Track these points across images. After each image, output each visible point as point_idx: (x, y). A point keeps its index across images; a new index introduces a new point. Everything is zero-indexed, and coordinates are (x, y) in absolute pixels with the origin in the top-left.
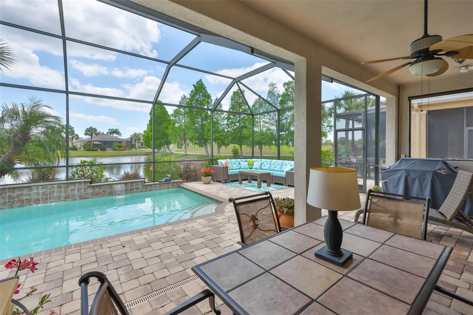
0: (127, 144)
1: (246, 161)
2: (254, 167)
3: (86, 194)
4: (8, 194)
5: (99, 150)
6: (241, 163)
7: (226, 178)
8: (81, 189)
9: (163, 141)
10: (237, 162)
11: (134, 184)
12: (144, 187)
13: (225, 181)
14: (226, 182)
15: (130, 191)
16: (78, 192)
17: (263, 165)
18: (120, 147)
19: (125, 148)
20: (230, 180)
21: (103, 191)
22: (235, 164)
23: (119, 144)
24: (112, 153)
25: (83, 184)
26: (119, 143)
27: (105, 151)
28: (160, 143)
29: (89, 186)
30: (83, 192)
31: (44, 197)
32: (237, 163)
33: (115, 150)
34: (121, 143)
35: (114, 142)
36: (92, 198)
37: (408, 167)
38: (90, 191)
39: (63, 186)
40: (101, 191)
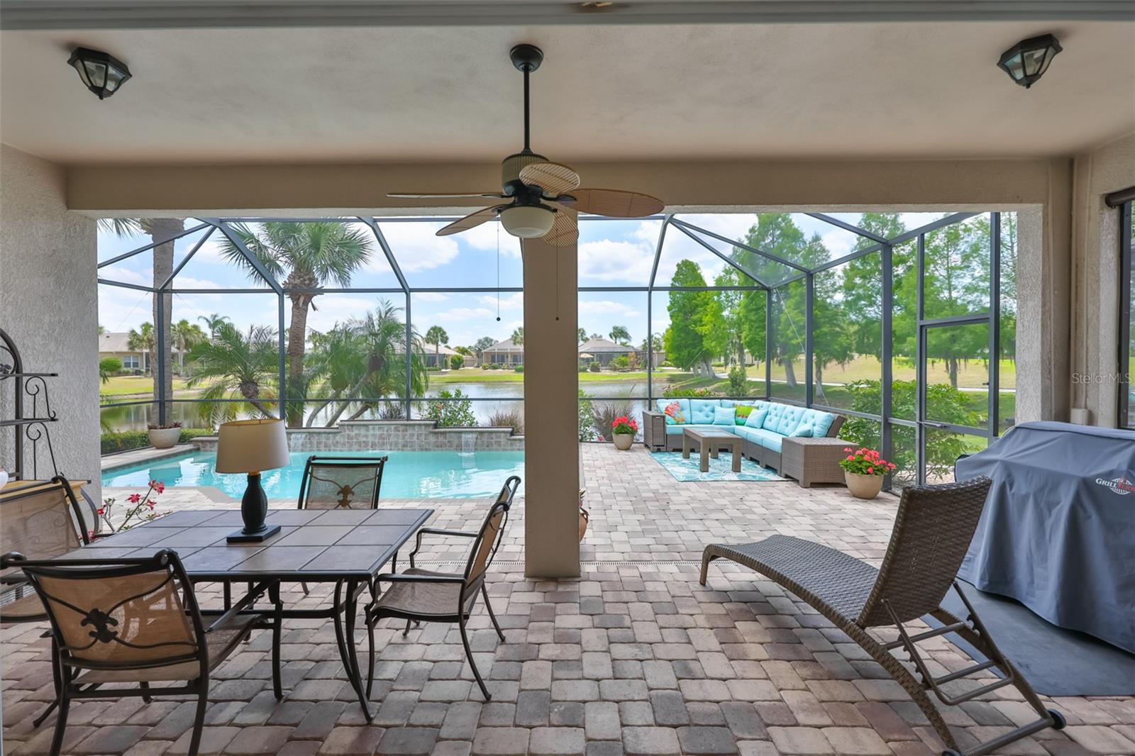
0: (636, 357)
1: (734, 405)
2: (748, 421)
3: (428, 443)
4: (347, 432)
5: (588, 370)
6: (718, 409)
7: (660, 441)
8: (421, 434)
9: (693, 350)
10: (706, 406)
11: (494, 435)
12: (509, 442)
13: (656, 448)
14: (659, 450)
15: (488, 446)
16: (418, 439)
17: (768, 417)
18: (624, 364)
19: (633, 366)
20: (671, 446)
21: (449, 442)
22: (700, 411)
23: (623, 359)
24: (608, 376)
25: (423, 427)
26: (623, 356)
27: (599, 371)
28: (689, 355)
29: (430, 432)
30: (423, 440)
31: (381, 441)
32: (707, 409)
33: (615, 369)
34: (626, 356)
35: (615, 354)
36: (435, 450)
37: (1011, 457)
38: (432, 439)
39: (401, 428)
40: (446, 441)
